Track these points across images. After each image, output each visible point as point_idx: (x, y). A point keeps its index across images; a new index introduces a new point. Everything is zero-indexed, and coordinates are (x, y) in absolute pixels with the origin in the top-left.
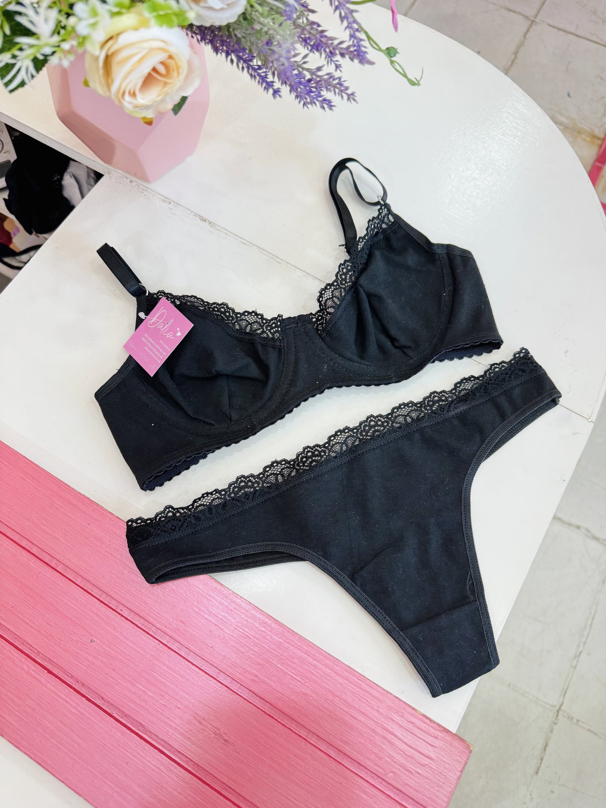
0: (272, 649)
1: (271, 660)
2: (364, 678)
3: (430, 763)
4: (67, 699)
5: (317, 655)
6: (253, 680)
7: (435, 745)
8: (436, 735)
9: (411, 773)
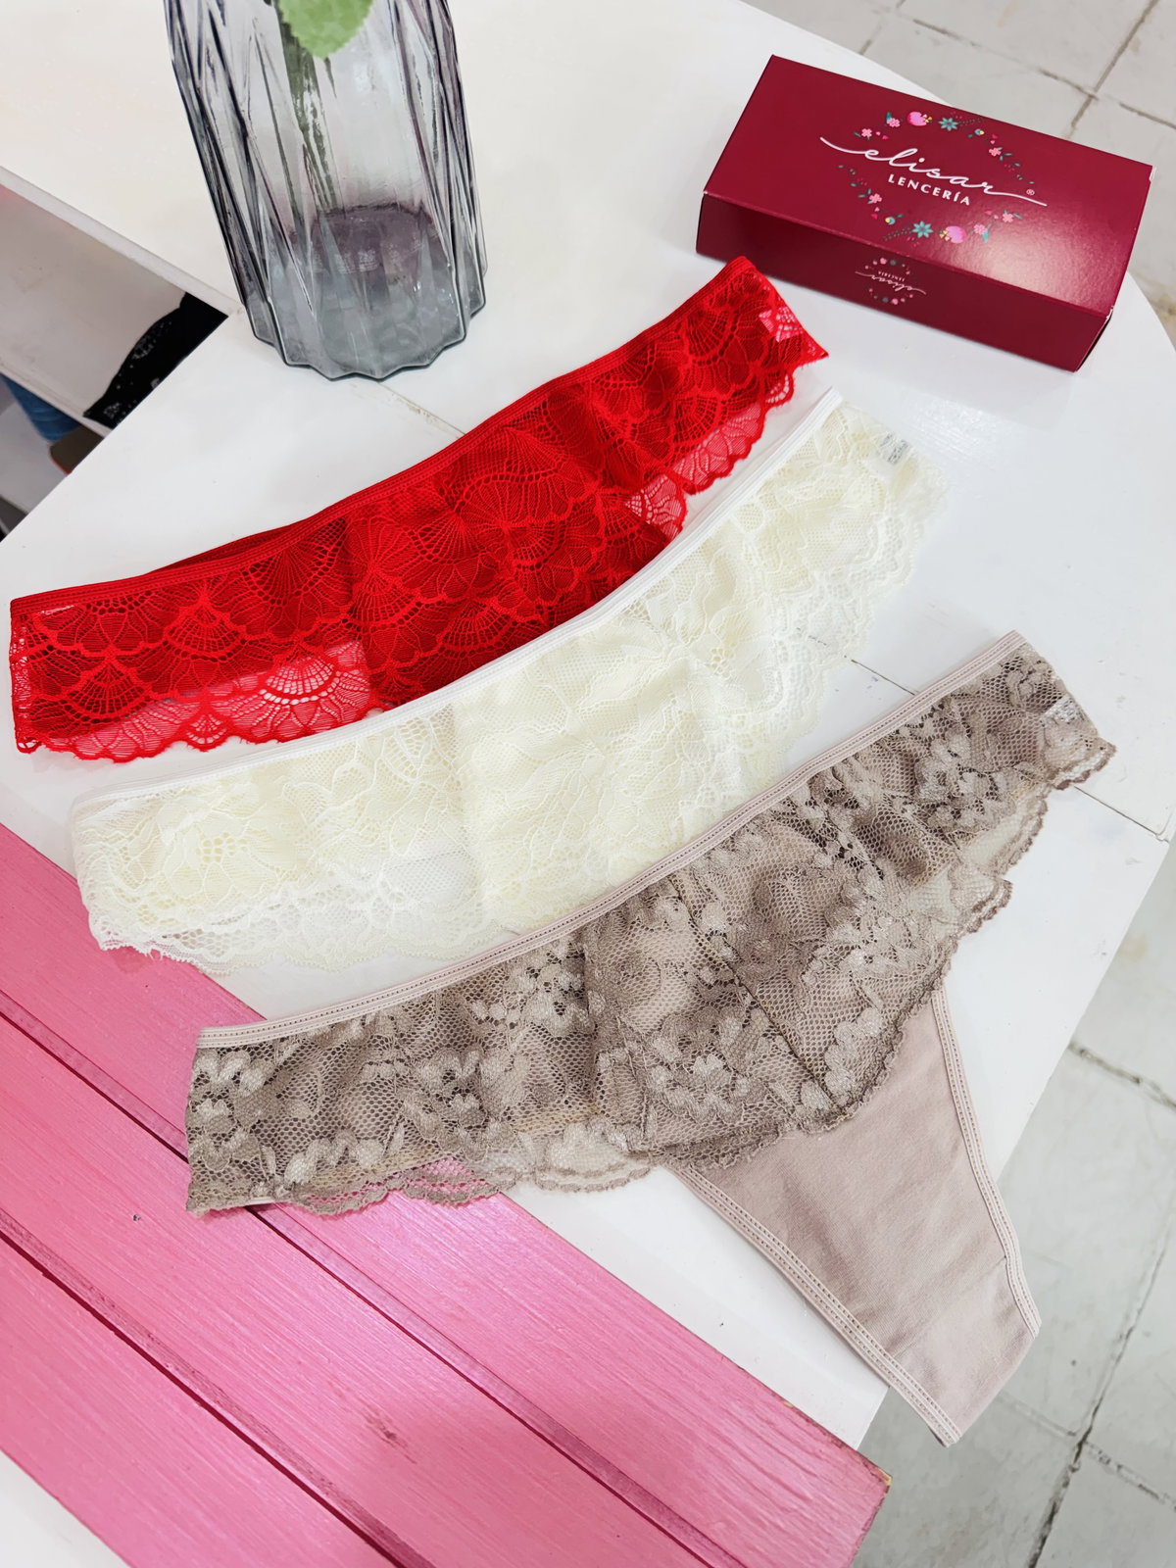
0: (495, 1255)
1: (491, 1278)
2: (677, 1325)
3: (802, 1508)
4: (78, 1331)
5: (585, 1272)
6: (452, 1315)
7: (811, 1469)
8: (817, 1451)
9: (763, 1526)
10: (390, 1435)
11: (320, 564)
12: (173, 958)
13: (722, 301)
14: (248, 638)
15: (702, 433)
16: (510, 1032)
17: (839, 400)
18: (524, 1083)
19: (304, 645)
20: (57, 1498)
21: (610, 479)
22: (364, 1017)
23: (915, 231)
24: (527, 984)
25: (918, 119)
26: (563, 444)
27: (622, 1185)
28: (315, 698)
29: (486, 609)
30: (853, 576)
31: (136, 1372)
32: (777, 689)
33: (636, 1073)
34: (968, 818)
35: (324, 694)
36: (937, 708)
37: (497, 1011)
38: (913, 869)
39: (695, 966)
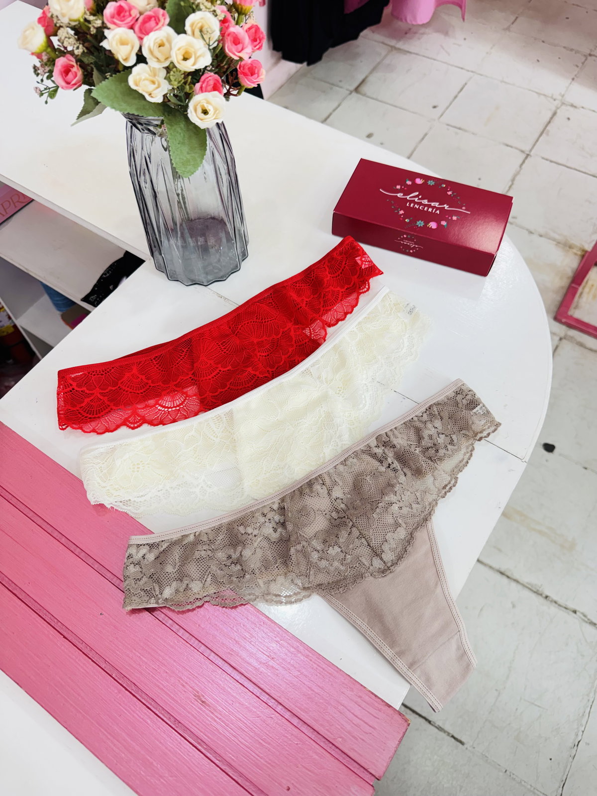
3: (373, 732)
7: (377, 716)
8: (380, 708)
10: (203, 702)
11: (181, 356)
12: (119, 510)
13: (341, 253)
14: (152, 385)
15: (334, 304)
16: (254, 538)
17: (388, 291)
18: (260, 560)
19: (174, 387)
20: (66, 728)
21: (297, 322)
22: (196, 532)
23: (417, 224)
24: (262, 519)
25: (419, 181)
26: (278, 309)
27: (300, 601)
28: (178, 408)
29: (247, 372)
30: (394, 358)
31: (100, 676)
32: (364, 402)
33: (306, 555)
34: (442, 452)
35: (182, 406)
36: (428, 409)
37: (249, 530)
38: (418, 473)
39: (329, 511)
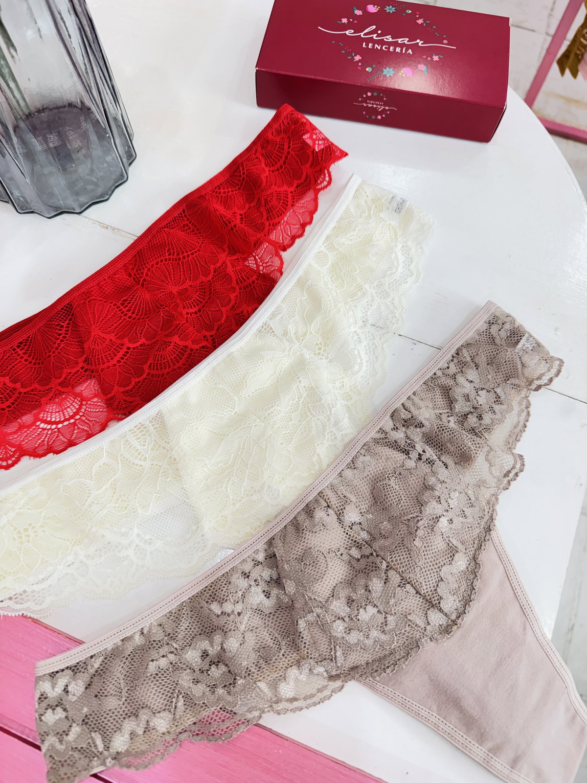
11: (60, 335)
13: (279, 132)
14: (23, 390)
15: (282, 214)
16: (238, 619)
17: (359, 181)
18: (254, 649)
19: (59, 388)
21: (233, 250)
22: (142, 629)
23: (384, 73)
24: (243, 583)
25: (371, 8)
26: (200, 233)
28: (72, 421)
29: (172, 344)
30: (389, 284)
32: (359, 361)
33: (324, 627)
34: (487, 419)
35: (78, 417)
36: (455, 355)
37: (228, 607)
38: (464, 458)
39: (346, 548)
